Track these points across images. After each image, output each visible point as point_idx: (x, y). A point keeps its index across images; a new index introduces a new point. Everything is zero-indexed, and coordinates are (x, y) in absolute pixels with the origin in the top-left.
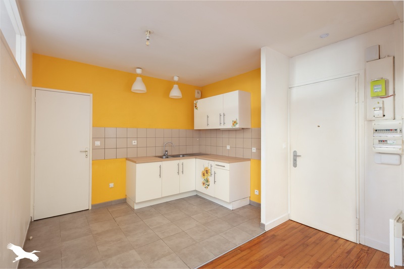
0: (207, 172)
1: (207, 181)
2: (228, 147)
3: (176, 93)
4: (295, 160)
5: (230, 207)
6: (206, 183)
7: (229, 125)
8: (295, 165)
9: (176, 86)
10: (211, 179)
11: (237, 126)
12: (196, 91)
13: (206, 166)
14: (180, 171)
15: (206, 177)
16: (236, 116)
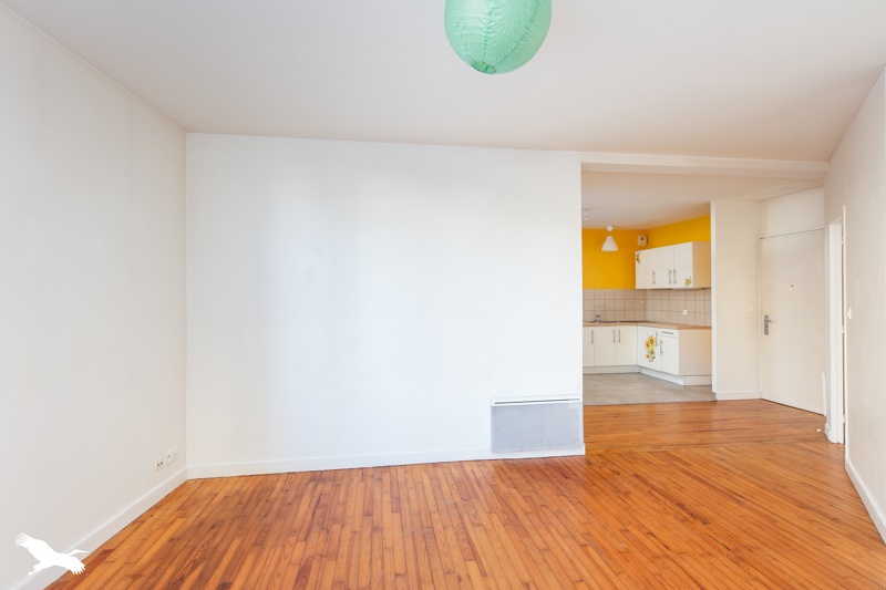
0: (652, 341)
1: (652, 353)
2: (685, 313)
3: (609, 246)
4: (766, 326)
5: (681, 382)
6: (651, 355)
7: (681, 285)
8: (766, 333)
9: (609, 238)
10: (657, 350)
11: (691, 286)
12: (639, 237)
13: (650, 334)
14: (617, 339)
15: (650, 348)
16: (689, 274)
